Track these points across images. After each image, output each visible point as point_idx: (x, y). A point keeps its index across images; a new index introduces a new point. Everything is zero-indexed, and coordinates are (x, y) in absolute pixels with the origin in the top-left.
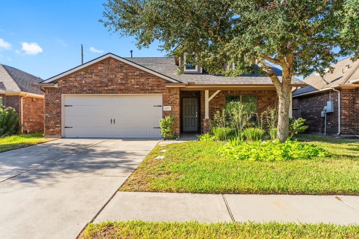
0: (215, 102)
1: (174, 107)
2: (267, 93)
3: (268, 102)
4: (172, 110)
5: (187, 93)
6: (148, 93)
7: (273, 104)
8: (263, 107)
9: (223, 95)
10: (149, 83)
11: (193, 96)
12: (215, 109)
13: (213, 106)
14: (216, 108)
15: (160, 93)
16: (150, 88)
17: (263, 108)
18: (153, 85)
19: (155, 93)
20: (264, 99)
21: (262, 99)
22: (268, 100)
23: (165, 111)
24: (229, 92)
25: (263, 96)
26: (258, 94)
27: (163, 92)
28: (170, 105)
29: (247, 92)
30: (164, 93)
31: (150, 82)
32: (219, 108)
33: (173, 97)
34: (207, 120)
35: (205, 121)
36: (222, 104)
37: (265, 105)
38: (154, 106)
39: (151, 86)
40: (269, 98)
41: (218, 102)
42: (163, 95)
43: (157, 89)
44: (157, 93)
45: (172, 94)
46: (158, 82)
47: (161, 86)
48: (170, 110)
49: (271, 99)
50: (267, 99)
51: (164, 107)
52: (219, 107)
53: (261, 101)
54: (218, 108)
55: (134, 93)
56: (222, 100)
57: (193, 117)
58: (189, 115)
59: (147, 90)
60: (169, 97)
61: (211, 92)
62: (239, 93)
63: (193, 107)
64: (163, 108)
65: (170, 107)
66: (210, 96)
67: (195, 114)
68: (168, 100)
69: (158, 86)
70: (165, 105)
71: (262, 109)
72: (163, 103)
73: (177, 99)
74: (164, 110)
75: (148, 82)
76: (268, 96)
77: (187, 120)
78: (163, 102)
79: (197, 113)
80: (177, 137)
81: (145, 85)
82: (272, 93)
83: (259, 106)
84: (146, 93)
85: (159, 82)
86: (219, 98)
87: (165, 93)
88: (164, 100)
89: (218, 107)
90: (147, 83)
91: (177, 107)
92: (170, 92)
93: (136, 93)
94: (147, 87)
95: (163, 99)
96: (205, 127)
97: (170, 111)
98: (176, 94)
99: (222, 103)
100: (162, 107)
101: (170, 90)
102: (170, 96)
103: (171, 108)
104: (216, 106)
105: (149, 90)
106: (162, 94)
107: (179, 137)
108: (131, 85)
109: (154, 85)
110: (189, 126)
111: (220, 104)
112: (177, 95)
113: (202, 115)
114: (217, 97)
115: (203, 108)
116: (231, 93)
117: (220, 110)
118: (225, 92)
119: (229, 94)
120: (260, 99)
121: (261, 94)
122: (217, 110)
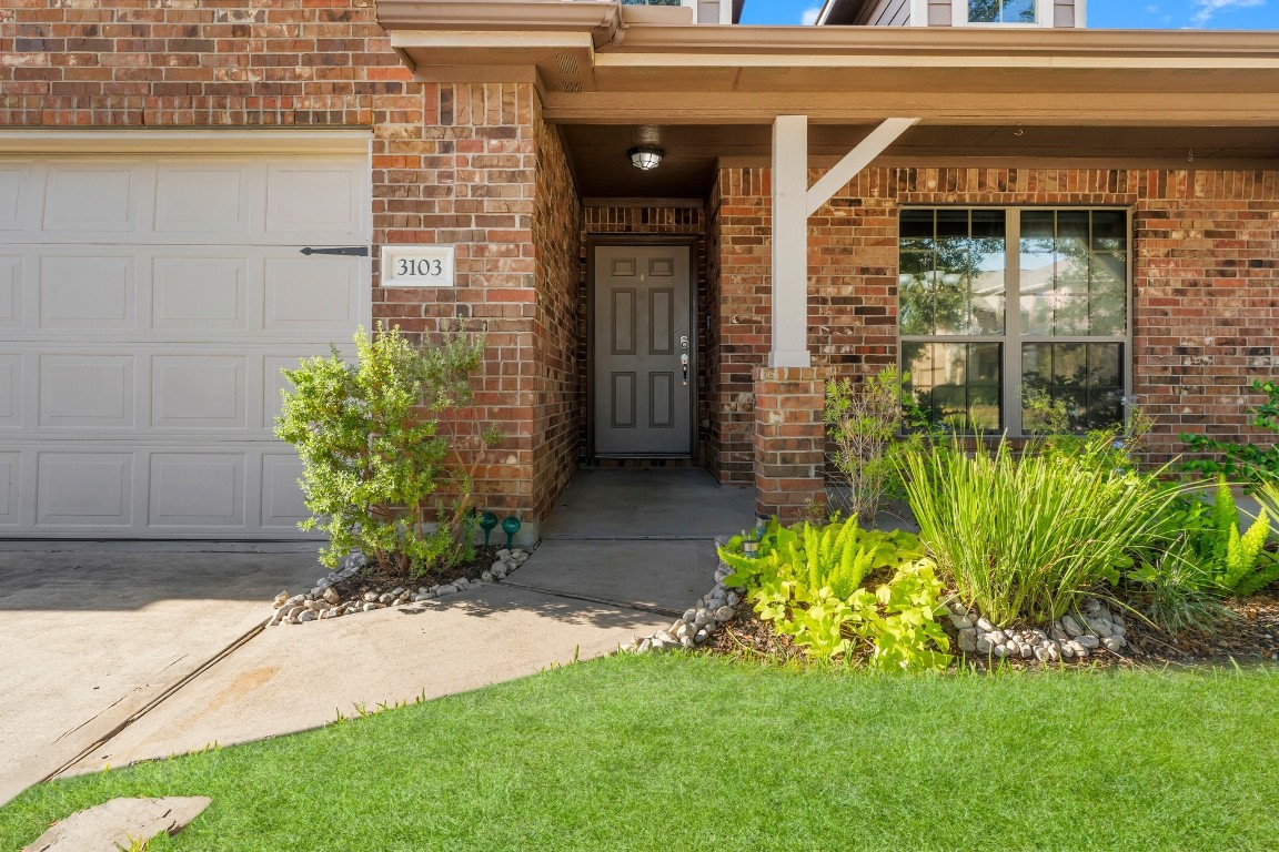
1: (481, 251)
2: (1207, 192)
3: (1212, 253)
4: (462, 280)
5: (621, 210)
6: (237, 125)
7: (1248, 273)
8: (1177, 292)
9: (888, 205)
10: (244, 30)
11: (662, 232)
12: (824, 301)
14: (836, 300)
15: (353, 125)
16: (253, 79)
17: (1176, 303)
18: (281, 46)
19: (300, 120)
20: (1187, 233)
21: (1166, 235)
22: (1209, 243)
23: (394, 293)
24: (932, 184)
25: (1180, 215)
26: (1142, 194)
27: (381, 117)
28: (450, 238)
29: (1063, 186)
30: (389, 128)
31: (249, 21)
32: (859, 300)
33: (479, 163)
34: (793, 383)
35: (775, 388)
36: (880, 271)
37: (1190, 276)
38: (307, 251)
39: (260, 60)
40: (1217, 224)
41: (847, 251)
42: (379, 146)
43: (318, 91)
44: (320, 121)
45: (461, 132)
46: (332, 17)
47: (358, 60)
48: (447, 280)
49: (1232, 234)
50: (1208, 234)
51: (386, 249)
52: (857, 290)
53: (1163, 250)
54: (846, 300)
55: (101, 126)
56: (878, 243)
57: (659, 363)
58: (633, 351)
59: (220, 91)
60: (432, 163)
61: (829, 141)
62: (1002, 187)
63: (661, 303)
64: (376, 266)
65: (446, 254)
66: (814, 174)
67: (671, 350)
68: (430, 191)
69: (327, 60)
70: (398, 238)
71: (1168, 308)
72: (378, 221)
73: (512, 177)
74: (385, 283)
75: (238, 15)
76: (1212, 215)
77: (624, 383)
78: (377, 206)
79: (684, 340)
80: (510, 534)
81: (208, 46)
82: (1238, 195)
83: (1144, 283)
84: (218, 127)
85: (346, 16)
86: (856, 223)
87: (399, 127)
88: (393, 190)
89: (847, 291)
90: (222, 32)
91: (507, 254)
92: (447, 116)
93: (117, 125)
94: (223, 62)
95: (377, 176)
96: (776, 445)
97: (444, 294)
98: (508, 133)
99: (881, 264)
100: (369, 259)
101: (446, 96)
102: (447, 147)
103: (458, 263)
104: (835, 281)
105: (242, 90)
106: (368, 136)
107: (527, 532)
109: (296, 44)
110: (632, 425)
111: (864, 271)
112: (511, 144)
113: (731, 349)
114: (841, 214)
115: (735, 300)
116: (941, 187)
117: (859, 311)
118: (903, 179)
119: (926, 196)
120: (1156, 233)
121: (1162, 195)
122: (841, 312)
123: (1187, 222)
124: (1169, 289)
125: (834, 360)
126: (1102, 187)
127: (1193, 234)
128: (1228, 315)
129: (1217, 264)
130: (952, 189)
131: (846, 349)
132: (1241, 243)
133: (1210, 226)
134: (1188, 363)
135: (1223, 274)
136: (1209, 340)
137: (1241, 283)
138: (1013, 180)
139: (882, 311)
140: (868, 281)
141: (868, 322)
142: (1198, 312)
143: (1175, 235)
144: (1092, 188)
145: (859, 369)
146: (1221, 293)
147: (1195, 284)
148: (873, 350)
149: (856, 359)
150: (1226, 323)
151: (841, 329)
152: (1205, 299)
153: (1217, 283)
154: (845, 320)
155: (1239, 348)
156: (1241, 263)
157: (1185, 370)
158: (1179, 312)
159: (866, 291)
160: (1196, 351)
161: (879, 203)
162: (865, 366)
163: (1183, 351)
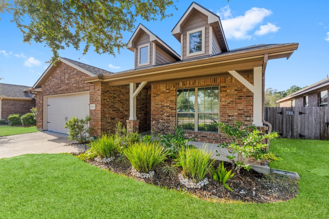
0: (165, 98)
2: (236, 81)
3: (237, 94)
4: (96, 108)
6: (81, 91)
7: (245, 99)
8: (228, 103)
9: (174, 89)
12: (165, 106)
13: (163, 103)
14: (166, 106)
16: (82, 86)
17: (228, 105)
19: (85, 90)
20: (231, 91)
21: (226, 91)
22: (236, 92)
24: (181, 85)
25: (229, 87)
26: (221, 83)
27: (90, 89)
28: (95, 103)
29: (204, 83)
32: (170, 106)
33: (97, 94)
36: (173, 101)
37: (231, 100)
40: (238, 88)
41: (168, 98)
42: (90, 93)
43: (86, 87)
48: (94, 108)
49: (242, 90)
50: (236, 90)
51: (91, 105)
52: (169, 104)
53: (225, 94)
54: (168, 106)
56: (173, 96)
59: (80, 88)
60: (94, 94)
62: (193, 84)
68: (93, 98)
71: (226, 107)
74: (90, 109)
76: (237, 86)
78: (90, 100)
81: (79, 83)
86: (170, 93)
89: (168, 104)
91: (99, 105)
92: (95, 89)
93: (74, 92)
97: (94, 110)
100: (89, 106)
102: (95, 92)
103: (95, 106)
104: (166, 103)
108: (72, 84)
111: (171, 101)
112: (99, 91)
113: (152, 114)
114: (167, 91)
115: (153, 106)
116: (183, 85)
117: (170, 108)
118: (177, 84)
119: (180, 87)
120: (224, 91)
121: (225, 83)
122: (167, 108)
123: (231, 88)
124: (227, 103)
125: (166, 116)
126: (212, 82)
127: (232, 91)
128: (240, 108)
129: (238, 97)
130: (185, 85)
131: (168, 114)
132: (244, 92)
133: (236, 88)
134: (231, 119)
135: (239, 99)
136: (235, 114)
137: (244, 101)
138: (195, 83)
139: (173, 108)
140: (171, 103)
141: (171, 110)
142: (233, 108)
143: (228, 91)
144: (210, 83)
145: (170, 118)
146: (239, 103)
147: (232, 101)
148: (172, 115)
149: (169, 116)
150: (240, 110)
151: (167, 111)
152: (235, 104)
153: (238, 101)
154: (168, 109)
155: (243, 115)
156: (244, 96)
157: (230, 120)
158: (228, 108)
159: (171, 104)
160: (233, 116)
161: (173, 89)
162: (171, 117)
163: (229, 116)
